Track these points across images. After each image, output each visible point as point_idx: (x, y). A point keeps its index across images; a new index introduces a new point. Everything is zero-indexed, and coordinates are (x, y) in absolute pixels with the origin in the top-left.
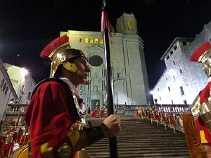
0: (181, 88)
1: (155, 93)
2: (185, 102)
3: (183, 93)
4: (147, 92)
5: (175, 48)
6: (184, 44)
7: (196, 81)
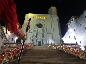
0: (75, 37)
1: (64, 39)
2: (76, 42)
3: (75, 39)
4: (61, 38)
5: (72, 20)
6: (76, 19)
7: (81, 34)
